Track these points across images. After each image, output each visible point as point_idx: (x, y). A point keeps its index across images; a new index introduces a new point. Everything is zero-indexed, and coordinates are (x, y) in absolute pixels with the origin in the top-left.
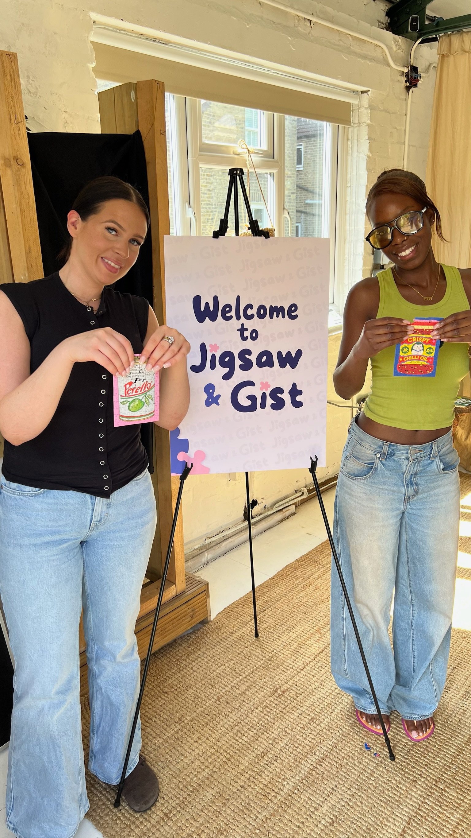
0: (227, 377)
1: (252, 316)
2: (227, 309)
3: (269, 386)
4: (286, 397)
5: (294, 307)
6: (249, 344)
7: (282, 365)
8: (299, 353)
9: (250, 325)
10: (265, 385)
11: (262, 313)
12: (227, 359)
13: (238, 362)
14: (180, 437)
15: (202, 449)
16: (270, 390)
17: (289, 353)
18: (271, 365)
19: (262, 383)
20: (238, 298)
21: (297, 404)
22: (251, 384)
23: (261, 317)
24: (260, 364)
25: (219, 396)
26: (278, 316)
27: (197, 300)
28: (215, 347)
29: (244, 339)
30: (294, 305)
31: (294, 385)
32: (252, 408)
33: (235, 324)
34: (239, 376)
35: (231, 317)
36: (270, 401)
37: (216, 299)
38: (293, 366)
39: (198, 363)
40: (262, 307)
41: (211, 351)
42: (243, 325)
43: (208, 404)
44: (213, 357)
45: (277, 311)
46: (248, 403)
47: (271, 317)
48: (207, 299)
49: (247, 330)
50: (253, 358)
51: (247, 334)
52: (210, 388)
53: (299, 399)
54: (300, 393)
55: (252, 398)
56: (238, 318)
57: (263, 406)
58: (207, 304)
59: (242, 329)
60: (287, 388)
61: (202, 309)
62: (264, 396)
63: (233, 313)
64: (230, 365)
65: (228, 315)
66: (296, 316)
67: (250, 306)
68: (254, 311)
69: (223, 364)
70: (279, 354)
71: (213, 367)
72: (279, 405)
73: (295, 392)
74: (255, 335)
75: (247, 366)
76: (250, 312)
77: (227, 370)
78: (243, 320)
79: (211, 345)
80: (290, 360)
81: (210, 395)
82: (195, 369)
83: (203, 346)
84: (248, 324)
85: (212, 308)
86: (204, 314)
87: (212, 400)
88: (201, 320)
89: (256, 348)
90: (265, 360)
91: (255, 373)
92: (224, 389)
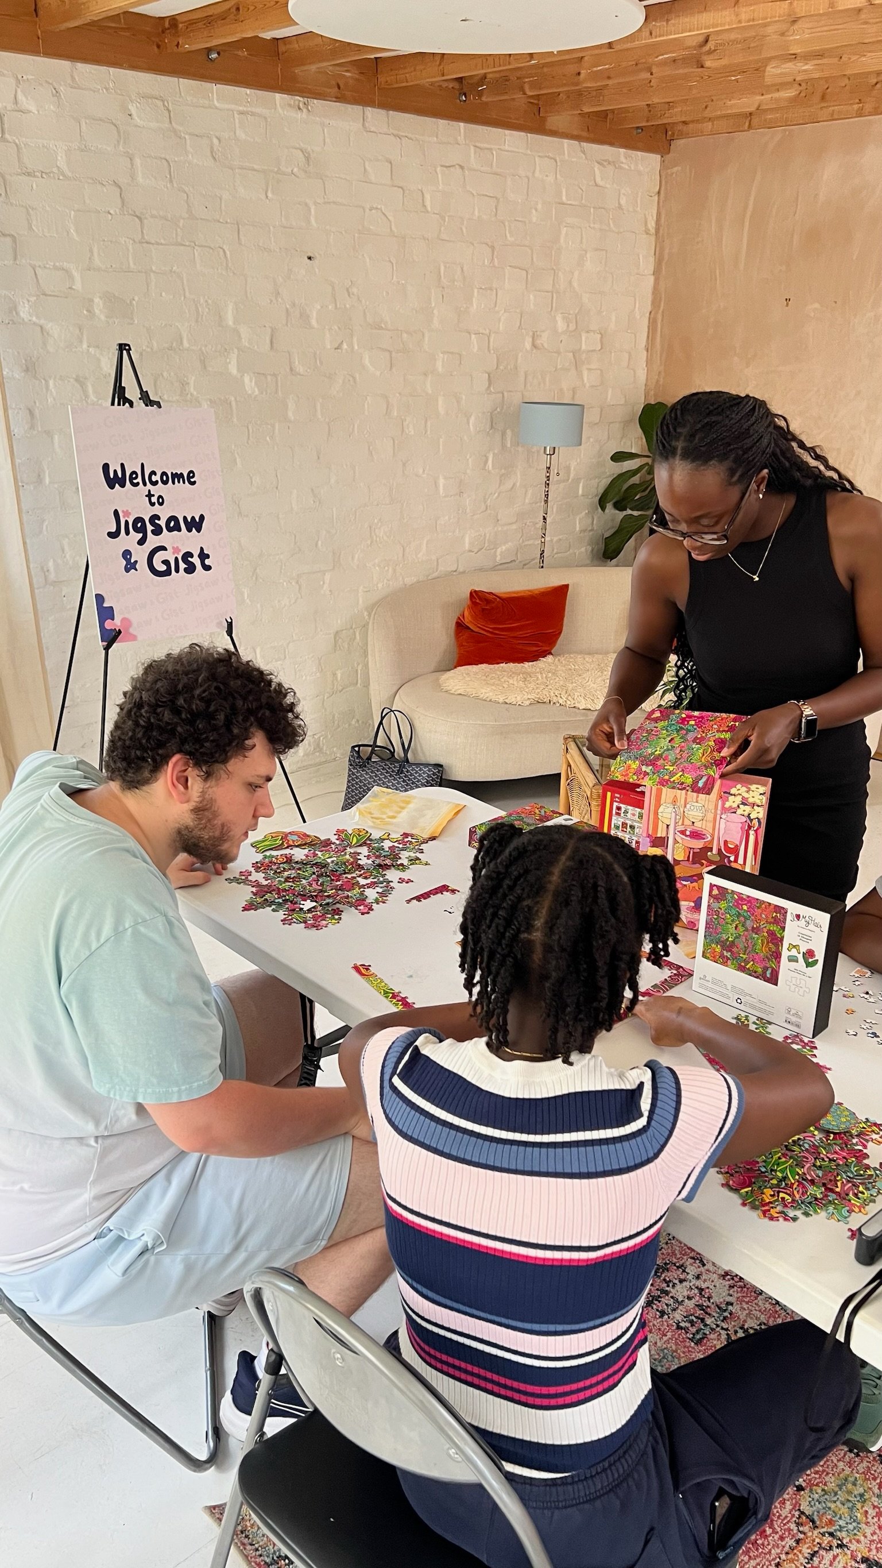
1: (156, 483)
2: (134, 476)
3: (180, 551)
4: (196, 560)
5: (191, 474)
6: (157, 510)
7: (189, 530)
10: (176, 550)
12: (139, 525)
13: (150, 528)
14: (105, 605)
15: (127, 616)
16: (181, 554)
17: (193, 518)
18: (179, 530)
19: (173, 548)
20: (142, 465)
21: (207, 568)
22: (164, 548)
23: (165, 483)
25: (136, 562)
26: (179, 482)
27: (106, 467)
28: (127, 513)
29: (153, 504)
30: (191, 472)
31: (202, 549)
32: (167, 573)
33: (142, 490)
34: (153, 541)
35: (138, 484)
36: (182, 566)
37: (122, 465)
38: (199, 531)
39: (114, 530)
40: (164, 474)
41: (124, 517)
42: (149, 491)
43: (127, 570)
44: (127, 522)
45: (177, 477)
46: (163, 568)
47: (174, 483)
48: (114, 467)
49: (153, 495)
50: (162, 523)
51: (154, 499)
52: (127, 554)
53: (207, 562)
54: (208, 556)
55: (166, 562)
56: (145, 484)
57: (177, 570)
58: (115, 471)
59: (150, 495)
60: (196, 553)
61: (112, 476)
62: (176, 559)
63: (139, 480)
64: (143, 530)
65: (135, 481)
66: (195, 482)
67: (153, 473)
69: (136, 530)
70: (185, 518)
71: (127, 533)
72: (191, 569)
73: (203, 556)
74: (161, 501)
77: (141, 535)
78: (149, 486)
79: (123, 511)
80: (195, 525)
81: (128, 561)
82: (111, 535)
83: (116, 513)
84: (154, 490)
85: (120, 475)
86: (114, 480)
87: (131, 566)
88: (112, 487)
89: (164, 513)
90: (174, 525)
91: (166, 538)
92: (140, 555)
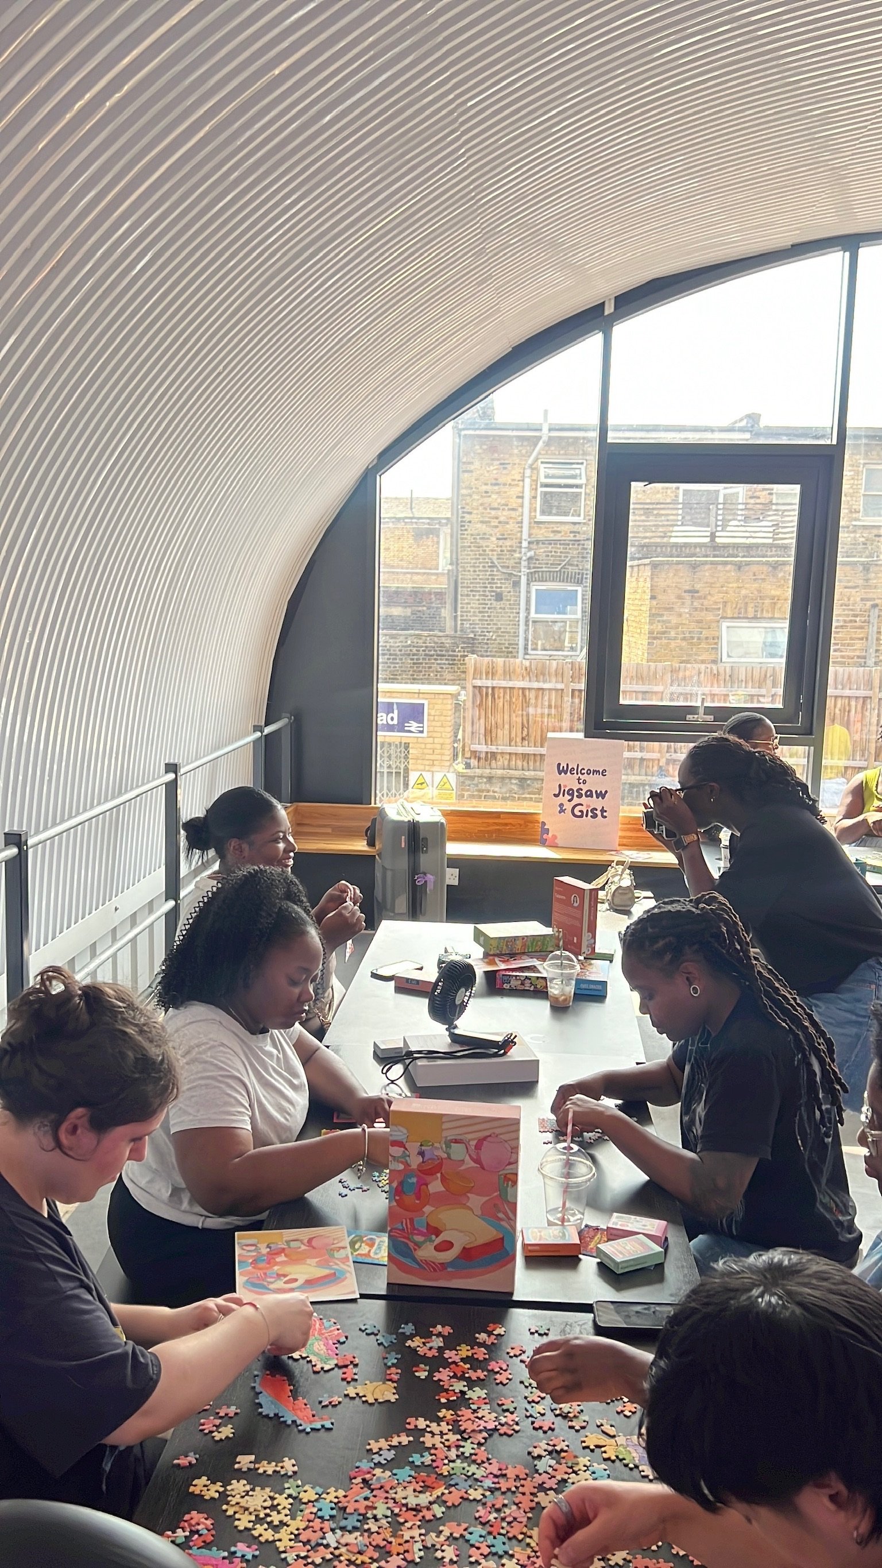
0: (570, 801)
8: (606, 792)
9: (582, 777)
11: (589, 772)
24: (587, 796)
68: (585, 771)
75: (580, 796)
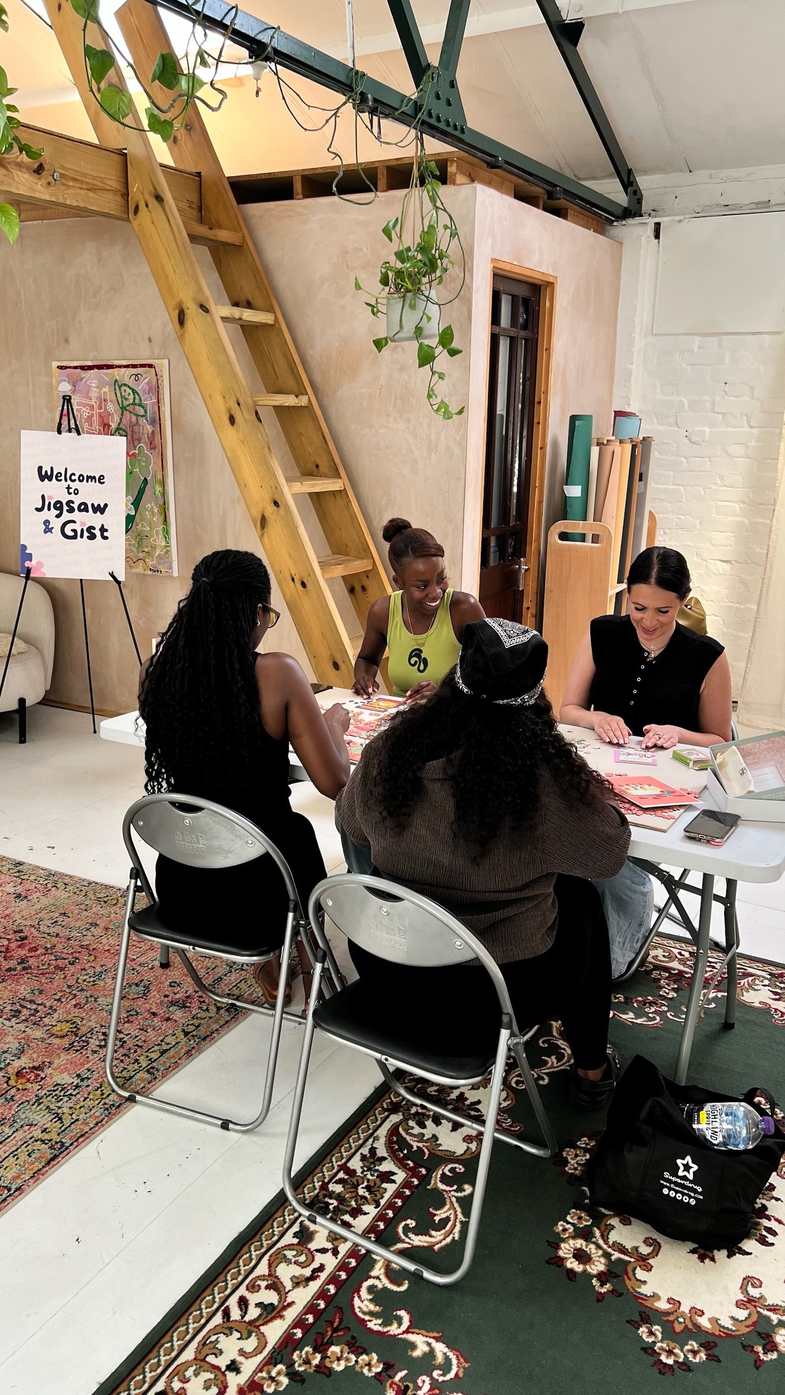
1: (75, 480)
2: (59, 475)
3: (86, 524)
4: (97, 532)
5: (102, 477)
6: (72, 497)
7: (95, 512)
10: (83, 524)
13: (65, 508)
14: (27, 552)
15: (42, 561)
16: (86, 527)
17: (99, 505)
18: (87, 511)
19: (81, 522)
20: (66, 469)
21: (106, 538)
22: (74, 522)
23: (81, 481)
25: (53, 528)
26: (91, 482)
27: (40, 468)
28: (51, 497)
29: (70, 494)
30: (103, 476)
31: (103, 525)
32: (75, 537)
33: (64, 484)
34: (66, 516)
35: (61, 480)
36: (86, 534)
37: (52, 468)
38: (102, 513)
39: (40, 506)
40: (81, 475)
41: (48, 499)
42: (69, 485)
43: (45, 532)
44: (50, 503)
45: (91, 478)
46: (72, 534)
47: (87, 481)
48: (46, 468)
49: (71, 488)
50: (75, 506)
51: (71, 491)
52: (47, 522)
53: (106, 534)
54: (107, 530)
55: (74, 531)
56: (66, 480)
57: (82, 536)
58: (46, 472)
59: (69, 488)
60: (98, 527)
61: (43, 474)
62: (82, 530)
63: (63, 478)
64: (61, 509)
65: (59, 478)
66: (104, 483)
67: (74, 474)
69: (55, 508)
70: (93, 505)
71: (49, 509)
72: (92, 537)
73: (103, 530)
74: (76, 492)
76: (73, 478)
77: (58, 512)
78: (69, 482)
79: (48, 496)
80: (100, 509)
81: (47, 527)
82: (37, 509)
83: (43, 497)
84: (72, 485)
85: (49, 474)
86: (44, 476)
87: (48, 530)
88: (42, 480)
89: (77, 500)
90: (84, 508)
91: (76, 515)
92: (56, 524)
